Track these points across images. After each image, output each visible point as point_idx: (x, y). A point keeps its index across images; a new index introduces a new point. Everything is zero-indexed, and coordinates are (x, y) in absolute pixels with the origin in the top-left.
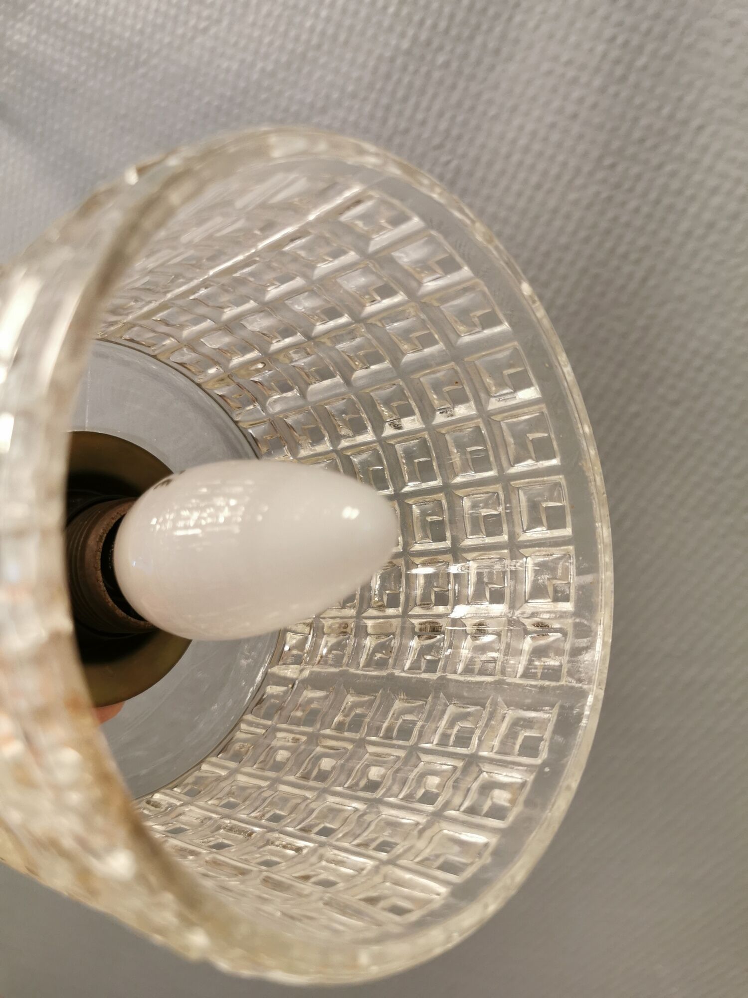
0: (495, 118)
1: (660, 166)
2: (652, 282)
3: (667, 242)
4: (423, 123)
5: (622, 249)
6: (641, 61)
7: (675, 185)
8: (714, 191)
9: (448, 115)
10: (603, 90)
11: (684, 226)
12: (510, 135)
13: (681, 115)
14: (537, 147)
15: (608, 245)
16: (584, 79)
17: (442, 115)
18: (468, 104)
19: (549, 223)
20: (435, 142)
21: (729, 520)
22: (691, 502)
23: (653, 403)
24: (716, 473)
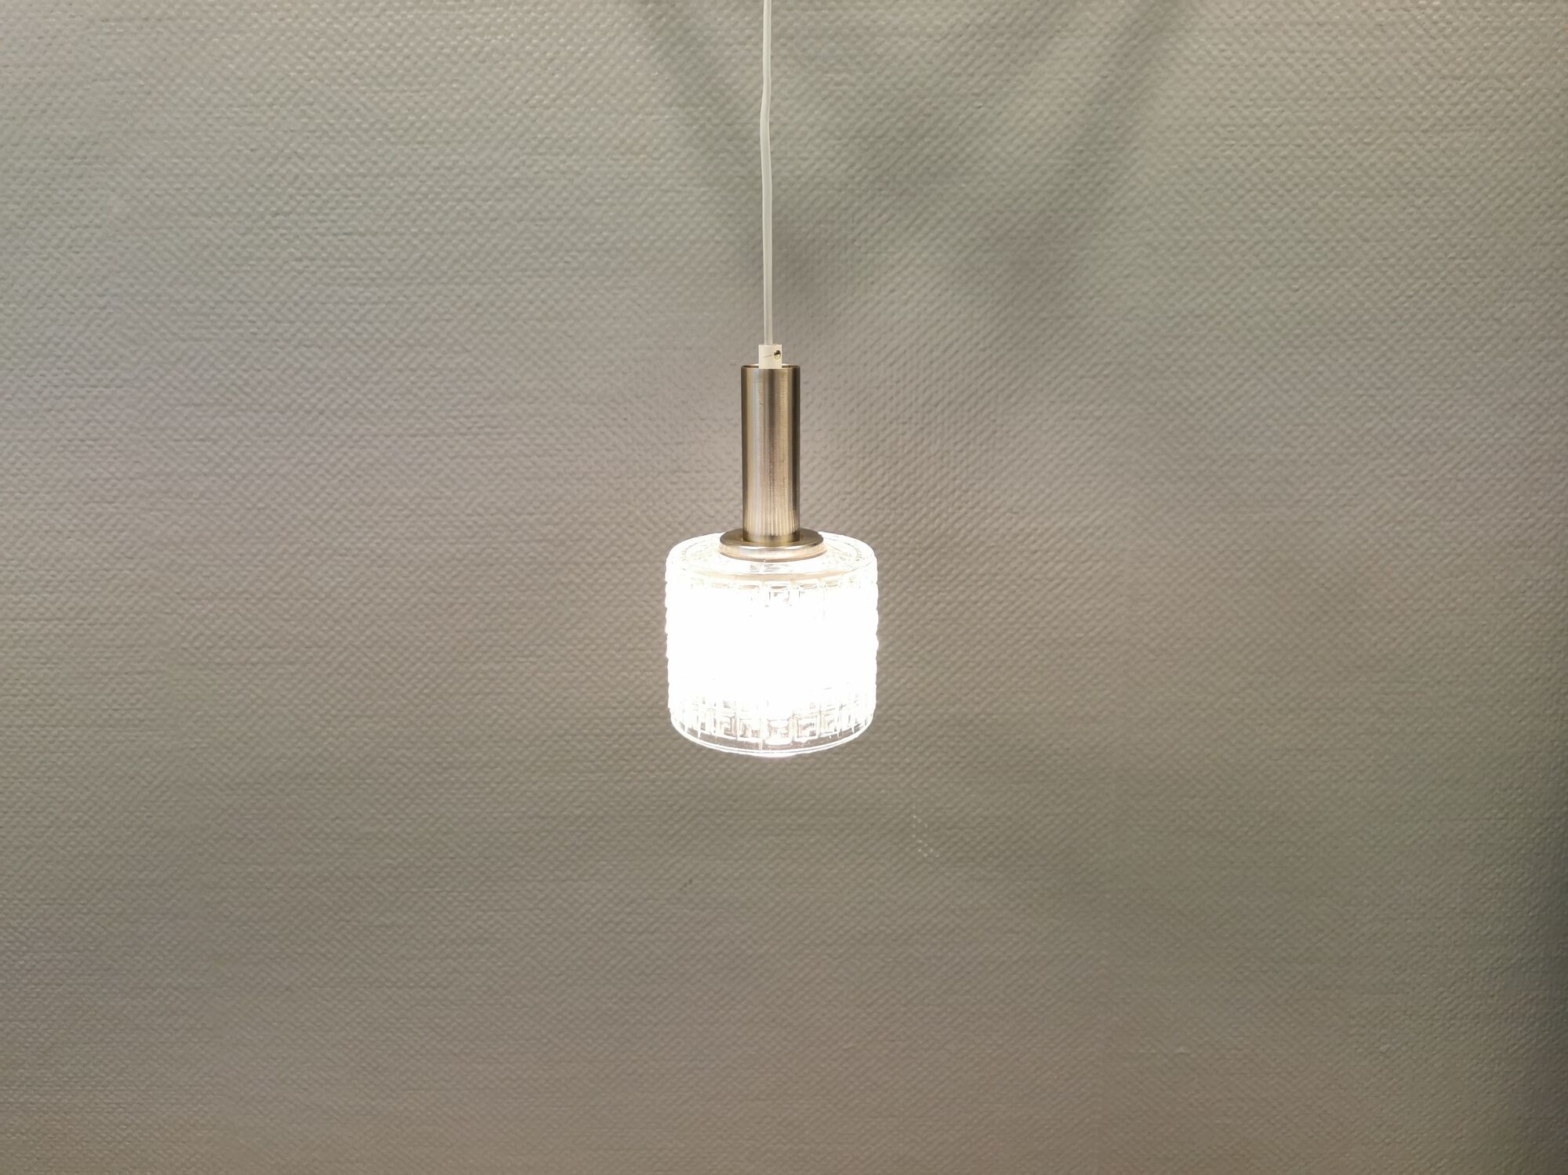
0: (1020, 93)
1: (1107, 162)
2: (1081, 233)
3: (1097, 210)
4: (972, 75)
5: (1070, 206)
6: (1117, 96)
7: (1112, 176)
8: (1132, 188)
9: (991, 77)
10: (1090, 104)
11: (1109, 204)
12: (1026, 108)
13: (1128, 137)
14: (1040, 121)
15: (1063, 200)
16: (1082, 93)
17: (986, 75)
18: (1006, 76)
19: (1031, 172)
20: (976, 90)
21: (1078, 408)
22: (1060, 390)
23: (1057, 314)
24: (1081, 372)
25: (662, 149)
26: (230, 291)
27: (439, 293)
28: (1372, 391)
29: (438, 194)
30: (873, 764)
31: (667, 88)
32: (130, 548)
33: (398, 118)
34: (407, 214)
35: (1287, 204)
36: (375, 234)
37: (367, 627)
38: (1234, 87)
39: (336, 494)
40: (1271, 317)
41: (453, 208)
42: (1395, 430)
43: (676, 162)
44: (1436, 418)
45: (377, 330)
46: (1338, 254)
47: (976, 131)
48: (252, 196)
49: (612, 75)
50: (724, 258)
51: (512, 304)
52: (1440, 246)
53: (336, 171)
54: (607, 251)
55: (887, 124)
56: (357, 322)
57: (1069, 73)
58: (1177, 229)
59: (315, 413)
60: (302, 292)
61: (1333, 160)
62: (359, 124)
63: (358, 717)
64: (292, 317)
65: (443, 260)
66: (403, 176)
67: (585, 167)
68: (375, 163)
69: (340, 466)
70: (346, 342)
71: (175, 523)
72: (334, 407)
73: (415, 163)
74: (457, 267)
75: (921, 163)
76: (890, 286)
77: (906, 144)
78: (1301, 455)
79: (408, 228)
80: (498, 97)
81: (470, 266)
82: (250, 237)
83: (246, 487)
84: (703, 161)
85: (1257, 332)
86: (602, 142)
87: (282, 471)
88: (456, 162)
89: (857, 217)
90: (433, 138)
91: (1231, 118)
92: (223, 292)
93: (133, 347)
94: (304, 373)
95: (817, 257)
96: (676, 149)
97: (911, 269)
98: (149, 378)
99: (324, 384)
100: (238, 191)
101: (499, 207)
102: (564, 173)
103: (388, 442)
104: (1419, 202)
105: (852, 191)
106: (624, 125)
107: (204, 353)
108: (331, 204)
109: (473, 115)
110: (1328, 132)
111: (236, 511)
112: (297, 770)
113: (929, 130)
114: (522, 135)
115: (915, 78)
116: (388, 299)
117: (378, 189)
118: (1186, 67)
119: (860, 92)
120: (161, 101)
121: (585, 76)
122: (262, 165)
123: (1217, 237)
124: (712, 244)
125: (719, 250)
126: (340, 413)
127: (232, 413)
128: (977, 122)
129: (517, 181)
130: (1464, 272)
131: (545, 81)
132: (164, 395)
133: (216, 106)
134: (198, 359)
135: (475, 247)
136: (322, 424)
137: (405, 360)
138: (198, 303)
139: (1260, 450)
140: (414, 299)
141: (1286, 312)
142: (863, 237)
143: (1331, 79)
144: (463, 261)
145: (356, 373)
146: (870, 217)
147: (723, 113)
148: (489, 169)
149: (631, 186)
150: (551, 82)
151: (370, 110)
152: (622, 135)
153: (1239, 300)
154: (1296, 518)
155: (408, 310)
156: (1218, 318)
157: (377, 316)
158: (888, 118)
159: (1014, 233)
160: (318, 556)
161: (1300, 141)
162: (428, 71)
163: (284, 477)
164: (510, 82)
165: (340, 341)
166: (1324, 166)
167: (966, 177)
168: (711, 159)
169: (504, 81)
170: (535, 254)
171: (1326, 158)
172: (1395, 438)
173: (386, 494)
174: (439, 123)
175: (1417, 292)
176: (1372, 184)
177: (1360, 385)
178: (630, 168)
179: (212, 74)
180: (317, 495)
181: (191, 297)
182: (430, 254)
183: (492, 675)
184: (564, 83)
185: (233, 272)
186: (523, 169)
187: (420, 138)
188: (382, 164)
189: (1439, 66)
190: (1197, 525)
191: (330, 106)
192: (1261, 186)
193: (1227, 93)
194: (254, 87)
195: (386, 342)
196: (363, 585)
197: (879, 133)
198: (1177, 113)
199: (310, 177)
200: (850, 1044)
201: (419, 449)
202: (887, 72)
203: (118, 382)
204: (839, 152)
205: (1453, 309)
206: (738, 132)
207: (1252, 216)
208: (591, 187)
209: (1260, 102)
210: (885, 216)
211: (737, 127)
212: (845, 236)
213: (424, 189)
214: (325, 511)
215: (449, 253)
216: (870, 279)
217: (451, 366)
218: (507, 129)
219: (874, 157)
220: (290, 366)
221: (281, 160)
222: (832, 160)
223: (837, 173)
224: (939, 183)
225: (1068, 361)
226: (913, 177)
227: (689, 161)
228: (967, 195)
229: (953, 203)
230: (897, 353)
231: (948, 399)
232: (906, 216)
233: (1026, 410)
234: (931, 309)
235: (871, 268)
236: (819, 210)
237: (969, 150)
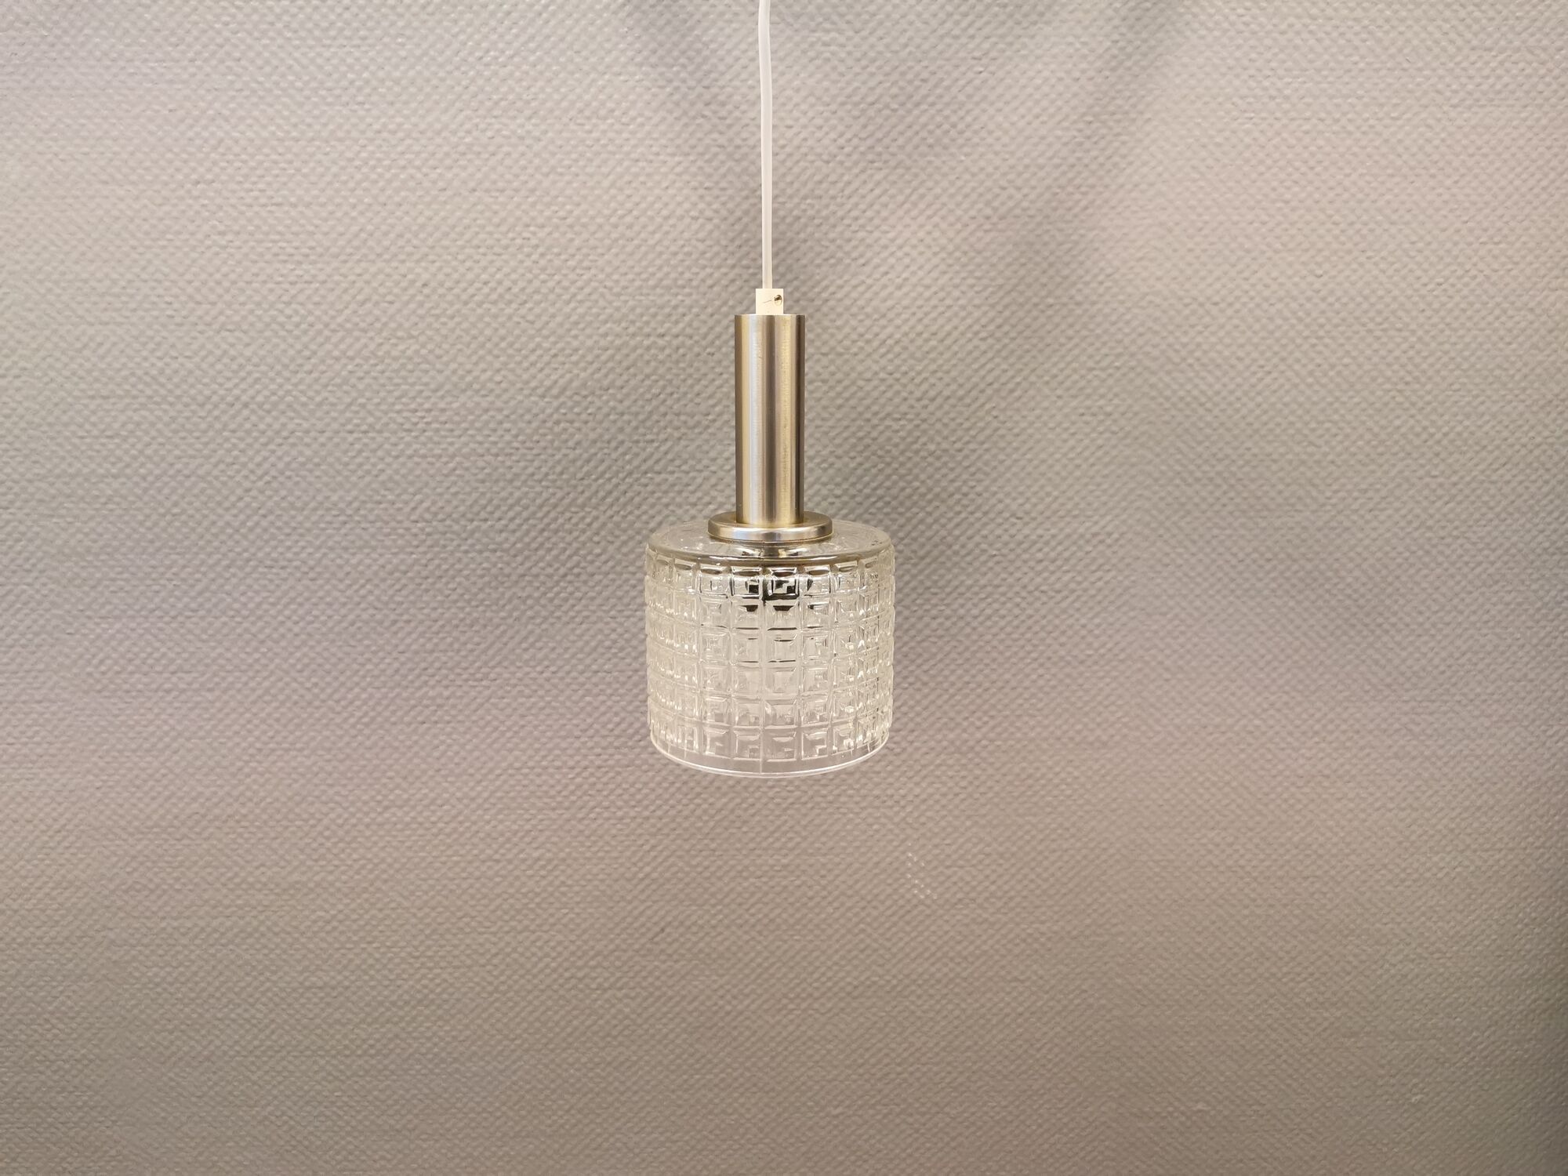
0: (1025, 57)
1: (1118, 134)
2: (1089, 211)
3: (1107, 186)
4: (972, 37)
5: (1077, 181)
6: (1128, 64)
7: (1124, 151)
8: (1145, 164)
9: (993, 39)
10: (1100, 71)
11: (1121, 180)
12: (1031, 73)
14: (1046, 89)
15: (1070, 175)
16: (1090, 59)
17: (987, 38)
18: (1009, 39)
19: (1036, 145)
20: (977, 54)
21: (1088, 403)
22: (1068, 383)
23: (1065, 300)
24: (1090, 364)
25: (632, 113)
26: (144, 269)
27: (380, 271)
28: (1401, 386)
29: (379, 160)
30: (865, 797)
31: (637, 46)
32: (27, 559)
33: (336, 76)
34: (345, 183)
35: (1311, 182)
36: (308, 205)
37: (298, 648)
38: (1253, 56)
39: (261, 498)
40: (1294, 305)
41: (396, 176)
42: (1425, 428)
43: (647, 128)
44: (1468, 416)
45: (310, 313)
46: (1364, 237)
47: (976, 99)
48: (170, 162)
49: (576, 30)
50: (701, 235)
51: (463, 285)
52: (1471, 231)
53: (265, 134)
54: (571, 226)
55: (878, 91)
56: (288, 304)
57: (1077, 37)
58: (1193, 208)
59: (238, 406)
60: (225, 269)
61: (1358, 135)
62: (292, 83)
63: (287, 750)
64: (212, 298)
65: (386, 234)
66: (341, 140)
67: (545, 132)
68: (309, 125)
69: (266, 466)
70: (274, 326)
71: (79, 530)
72: (260, 398)
73: (354, 125)
74: (401, 243)
75: (917, 133)
76: (883, 269)
77: (901, 112)
78: (1325, 455)
79: (345, 198)
80: (448, 53)
81: (415, 242)
82: (167, 208)
83: (159, 491)
84: (677, 128)
85: (1279, 321)
86: (564, 104)
87: (201, 472)
88: (400, 125)
89: (847, 191)
90: (375, 98)
91: (1250, 89)
92: (137, 270)
93: (32, 332)
94: (226, 360)
95: (802, 236)
96: (647, 113)
97: (906, 249)
98: (51, 367)
99: (249, 373)
100: (154, 156)
101: (449, 175)
102: (522, 138)
103: (322, 440)
104: (1448, 182)
105: (842, 163)
106: (590, 86)
107: (113, 339)
108: (259, 172)
109: (420, 73)
110: (1353, 106)
111: (148, 516)
112: (217, 811)
113: (926, 97)
114: (475, 96)
115: (911, 39)
116: (322, 277)
117: (312, 155)
118: (1203, 32)
119: (849, 53)
120: (67, 54)
121: (546, 31)
122: (182, 127)
123: (1235, 218)
124: (687, 220)
125: (695, 227)
126: (267, 407)
127: (143, 406)
128: (978, 89)
129: (470, 146)
130: (1495, 257)
131: (501, 36)
132: (68, 386)
133: (131, 61)
134: (107, 346)
135: (421, 220)
136: (247, 419)
137: (342, 347)
138: (107, 283)
139: (1282, 450)
140: (352, 278)
141: (1309, 299)
142: (854, 213)
143: (1356, 48)
144: (408, 236)
145: (286, 361)
146: (862, 191)
147: (699, 75)
148: (439, 133)
149: (598, 154)
150: (508, 38)
151: (304, 67)
152: (587, 97)
153: (1260, 287)
154: (1320, 524)
155: (346, 291)
156: (1237, 306)
157: (309, 297)
158: (881, 83)
159: (1018, 211)
160: (241, 568)
161: (1323, 115)
162: (370, 24)
163: (202, 478)
164: (462, 37)
165: (268, 325)
166: (1349, 142)
167: (966, 150)
168: (686, 125)
169: (455, 36)
170: (489, 228)
171: (1350, 133)
172: (1424, 436)
173: (320, 498)
174: (382, 81)
175: (1447, 279)
176: (1399, 162)
177: (1388, 379)
178: (595, 135)
179: (127, 25)
180: (240, 499)
181: (99, 275)
182: (370, 227)
183: (439, 701)
184: (523, 39)
185: (149, 247)
186: (475, 133)
187: (360, 99)
188: (317, 127)
189: (1469, 36)
190: (1216, 531)
191: (259, 62)
192: (1282, 163)
193: (1245, 62)
194: (173, 40)
195: (319, 326)
196: (293, 600)
197: (870, 99)
198: (1193, 82)
199: (237, 141)
200: (840, 1110)
201: (357, 446)
202: (880, 32)
203: (15, 371)
204: (827, 120)
205: (1485, 298)
206: (715, 96)
207: (1273, 196)
208: (553, 154)
209: (1281, 72)
210: (877, 192)
211: (715, 90)
212: (834, 213)
213: (364, 155)
214: (249, 517)
215: (393, 226)
216: (861, 261)
217: (394, 353)
218: (458, 89)
219: (865, 126)
220: (210, 353)
221: (204, 122)
222: (820, 128)
223: (826, 142)
224: (937, 155)
225: (1076, 352)
226: (909, 148)
227: (662, 127)
228: (967, 169)
229: (952, 177)
230: (890, 342)
231: (946, 393)
232: (901, 191)
233: (1032, 404)
234: (927, 294)
235: (861, 249)
236: (805, 184)
237: (969, 119)
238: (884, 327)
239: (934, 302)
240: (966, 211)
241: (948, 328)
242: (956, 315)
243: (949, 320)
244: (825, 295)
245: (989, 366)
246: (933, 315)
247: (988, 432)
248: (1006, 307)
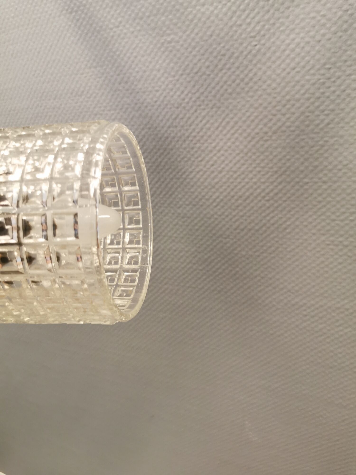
0: (283, 31)
1: (350, 75)
2: (331, 126)
3: (343, 110)
4: (249, 24)
5: (322, 108)
9: (262, 23)
10: (335, 33)
12: (288, 41)
14: (298, 50)
15: (317, 104)
16: (328, 26)
17: (259, 23)
18: (272, 21)
19: (294, 86)
20: (252, 34)
21: (332, 238)
22: (319, 227)
23: (315, 180)
24: (333, 217)
47: (254, 62)
55: (199, 65)
75: (222, 87)
76: (211, 163)
77: (212, 76)
89: (189, 123)
97: (222, 152)
105: (184, 108)
113: (225, 64)
115: (213, 31)
128: (255, 56)
142: (194, 134)
146: (196, 122)
149: (81, 113)
158: (200, 60)
159: (284, 128)
167: (251, 94)
168: (113, 95)
197: (195, 70)
202: (196, 31)
204: (175, 85)
210: (204, 122)
212: (184, 134)
216: (200, 159)
219: (194, 86)
222: (172, 90)
223: (175, 97)
224: (235, 99)
225: (324, 210)
226: (218, 96)
227: (103, 98)
228: (252, 105)
229: (243, 111)
230: (218, 200)
231: (249, 227)
232: (216, 120)
233: (297, 237)
234: (235, 176)
235: (199, 152)
236: (168, 120)
237: (251, 75)
238: (214, 193)
239: (239, 180)
240: (253, 130)
241: (247, 194)
242: (252, 187)
243: (248, 190)
244: (184, 176)
245: (272, 215)
246: (239, 187)
247: (273, 249)
248: (280, 183)
